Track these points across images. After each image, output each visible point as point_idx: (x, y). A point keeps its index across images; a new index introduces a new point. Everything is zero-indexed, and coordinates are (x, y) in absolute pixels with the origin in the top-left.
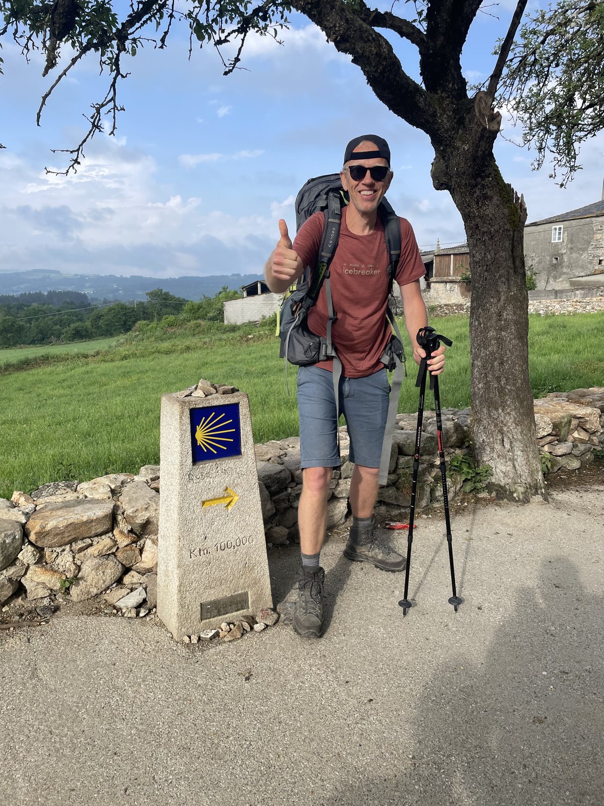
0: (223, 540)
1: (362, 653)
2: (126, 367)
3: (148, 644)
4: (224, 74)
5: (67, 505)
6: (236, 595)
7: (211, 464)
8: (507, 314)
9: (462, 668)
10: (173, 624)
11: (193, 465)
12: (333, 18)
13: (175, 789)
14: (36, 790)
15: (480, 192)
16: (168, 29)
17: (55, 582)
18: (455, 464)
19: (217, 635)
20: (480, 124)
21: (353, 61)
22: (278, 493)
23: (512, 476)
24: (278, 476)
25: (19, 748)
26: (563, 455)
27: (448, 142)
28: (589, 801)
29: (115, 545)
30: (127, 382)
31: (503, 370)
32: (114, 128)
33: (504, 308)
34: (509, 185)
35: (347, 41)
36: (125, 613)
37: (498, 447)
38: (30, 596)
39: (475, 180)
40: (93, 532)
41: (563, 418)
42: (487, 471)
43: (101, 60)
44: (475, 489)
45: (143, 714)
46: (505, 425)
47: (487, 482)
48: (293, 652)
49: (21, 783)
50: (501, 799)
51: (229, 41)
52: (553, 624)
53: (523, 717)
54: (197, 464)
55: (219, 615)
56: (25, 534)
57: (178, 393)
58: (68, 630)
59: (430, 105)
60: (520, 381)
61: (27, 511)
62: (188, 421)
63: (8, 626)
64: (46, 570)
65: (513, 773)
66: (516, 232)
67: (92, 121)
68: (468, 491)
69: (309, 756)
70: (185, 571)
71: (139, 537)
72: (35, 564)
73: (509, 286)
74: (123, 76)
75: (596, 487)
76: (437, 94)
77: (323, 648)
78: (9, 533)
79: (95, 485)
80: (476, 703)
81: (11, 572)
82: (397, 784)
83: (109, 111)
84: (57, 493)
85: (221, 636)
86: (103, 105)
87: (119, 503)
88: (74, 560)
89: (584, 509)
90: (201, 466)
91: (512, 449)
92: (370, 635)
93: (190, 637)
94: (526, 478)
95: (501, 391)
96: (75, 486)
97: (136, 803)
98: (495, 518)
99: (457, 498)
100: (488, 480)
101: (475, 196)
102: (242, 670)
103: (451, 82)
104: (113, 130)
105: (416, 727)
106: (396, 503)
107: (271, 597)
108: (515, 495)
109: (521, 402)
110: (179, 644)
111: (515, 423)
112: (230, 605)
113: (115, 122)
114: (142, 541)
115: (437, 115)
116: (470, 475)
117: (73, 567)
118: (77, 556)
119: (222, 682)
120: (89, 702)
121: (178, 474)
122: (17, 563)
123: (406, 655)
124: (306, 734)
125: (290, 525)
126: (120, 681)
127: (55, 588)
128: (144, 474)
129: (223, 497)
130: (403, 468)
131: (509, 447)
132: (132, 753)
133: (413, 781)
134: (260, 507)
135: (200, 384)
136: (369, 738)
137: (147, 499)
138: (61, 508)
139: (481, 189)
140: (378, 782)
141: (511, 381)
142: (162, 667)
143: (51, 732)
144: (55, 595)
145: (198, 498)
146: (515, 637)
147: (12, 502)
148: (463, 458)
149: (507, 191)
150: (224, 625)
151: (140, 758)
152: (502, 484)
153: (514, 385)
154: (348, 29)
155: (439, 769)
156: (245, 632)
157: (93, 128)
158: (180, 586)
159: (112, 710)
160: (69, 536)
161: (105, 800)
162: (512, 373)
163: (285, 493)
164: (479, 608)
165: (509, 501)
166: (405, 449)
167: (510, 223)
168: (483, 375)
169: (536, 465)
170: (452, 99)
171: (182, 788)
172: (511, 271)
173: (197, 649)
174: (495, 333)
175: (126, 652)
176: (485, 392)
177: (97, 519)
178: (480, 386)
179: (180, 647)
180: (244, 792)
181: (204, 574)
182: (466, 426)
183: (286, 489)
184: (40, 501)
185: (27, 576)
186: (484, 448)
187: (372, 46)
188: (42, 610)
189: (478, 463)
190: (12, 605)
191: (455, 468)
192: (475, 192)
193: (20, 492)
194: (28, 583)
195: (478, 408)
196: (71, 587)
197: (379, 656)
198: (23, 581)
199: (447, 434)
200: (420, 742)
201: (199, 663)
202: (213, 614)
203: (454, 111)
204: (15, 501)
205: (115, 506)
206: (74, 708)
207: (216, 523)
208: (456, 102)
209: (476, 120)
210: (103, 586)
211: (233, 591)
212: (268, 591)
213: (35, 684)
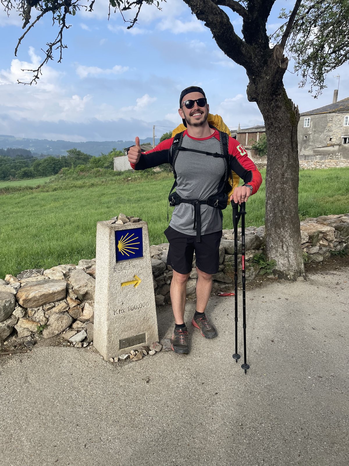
0: (132, 305)
2: (56, 195)
3: (90, 363)
4: (127, 28)
5: (39, 283)
6: (139, 335)
7: (126, 262)
8: (287, 175)
9: (265, 375)
10: (104, 351)
11: (116, 263)
13: (113, 445)
14: (34, 447)
15: (275, 104)
17: (34, 328)
18: (256, 259)
19: (129, 357)
20: (276, 64)
21: (205, 25)
22: (159, 276)
23: (287, 266)
24: (159, 266)
25: (22, 423)
26: (314, 254)
27: (257, 74)
28: (337, 447)
29: (68, 307)
30: (57, 204)
31: (284, 207)
32: (61, 58)
33: (286, 171)
34: (290, 100)
35: (203, 14)
36: (75, 345)
37: (280, 250)
38: (20, 336)
39: (272, 96)
40: (56, 299)
41: (315, 233)
42: (273, 263)
43: (54, 17)
44: (266, 273)
45: (91, 402)
46: (284, 238)
47: (273, 269)
48: (172, 367)
49: (25, 443)
50: (290, 447)
51: (131, 8)
52: (313, 350)
53: (299, 402)
54: (119, 262)
55: (130, 346)
56: (17, 301)
57: (107, 221)
58: (43, 355)
59: (248, 52)
60: (293, 213)
61: (16, 286)
62: (114, 238)
63: (8, 353)
64: (29, 321)
65: (296, 432)
66: (294, 128)
67: (47, 53)
68: (262, 274)
69: (185, 424)
70: (111, 322)
71: (82, 302)
72: (22, 317)
73: (289, 158)
74: (67, 27)
75: (332, 272)
76: (252, 45)
77: (188, 364)
78: (8, 300)
79: (54, 271)
80: (274, 394)
81: (9, 322)
82: (234, 439)
83: (58, 48)
84: (32, 276)
85: (131, 358)
86: (54, 44)
87: (69, 282)
88: (45, 315)
89: (326, 284)
90: (121, 263)
91: (287, 251)
92: (213, 356)
93: (114, 359)
94: (295, 267)
95: (283, 218)
96: (42, 272)
97: (92, 453)
98: (278, 289)
99: (256, 278)
100: (274, 268)
101: (272, 106)
102: (144, 377)
103: (261, 39)
104: (60, 59)
105: (242, 408)
106: (223, 281)
107: (158, 336)
108: (289, 277)
109: (294, 225)
110: (107, 363)
111: (290, 237)
112: (136, 341)
113: (61, 55)
114: (83, 304)
115: (252, 58)
116: (264, 265)
117: (44, 319)
118: (46, 313)
119: (134, 384)
120: (60, 396)
121: (108, 268)
122: (12, 317)
123: (234, 367)
124: (183, 412)
125: (165, 294)
126: (76, 384)
127: (34, 331)
128: (82, 265)
129: (133, 281)
130: (228, 262)
131: (286, 250)
132: (87, 425)
133: (243, 438)
134: (153, 286)
135: (120, 217)
136: (217, 415)
137: (86, 280)
138: (36, 285)
139: (275, 102)
140: (224, 439)
141: (288, 213)
142: (99, 376)
143: (39, 414)
144: (34, 335)
145: (119, 281)
146: (292, 357)
147: (6, 281)
148: (260, 256)
149: (289, 103)
150: (132, 352)
151: (92, 427)
152: (282, 270)
153: (290, 215)
154: (205, 7)
155: (256, 431)
156: (144, 355)
157: (47, 57)
158: (108, 330)
159: (73, 400)
160: (42, 302)
161: (75, 452)
162: (289, 208)
163: (162, 276)
164: (272, 341)
165: (285, 280)
166: (228, 251)
167: (291, 122)
168: (273, 209)
169: (301, 260)
170: (261, 49)
171: (117, 444)
172: (291, 150)
173: (118, 365)
174: (280, 186)
175: (78, 367)
176: (273, 219)
177: (58, 291)
178: (271, 215)
179: (108, 364)
180: (151, 445)
181: (122, 324)
182: (262, 237)
183: (163, 273)
184: (23, 281)
185: (18, 324)
186: (272, 250)
187: (218, 17)
188: (27, 344)
189: (268, 258)
190: (10, 341)
191: (255, 261)
192: (272, 103)
193: (9, 275)
194: (18, 328)
195: (269, 228)
196: (43, 330)
197: (219, 368)
198: (15, 327)
199: (251, 242)
200: (244, 416)
201: (120, 373)
202: (126, 345)
203: (262, 56)
204: (8, 280)
205: (67, 284)
206: (51, 400)
207: (128, 295)
208: (263, 51)
209: (274, 62)
210: (62, 329)
211: (137, 333)
212: (156, 333)
213: (28, 386)
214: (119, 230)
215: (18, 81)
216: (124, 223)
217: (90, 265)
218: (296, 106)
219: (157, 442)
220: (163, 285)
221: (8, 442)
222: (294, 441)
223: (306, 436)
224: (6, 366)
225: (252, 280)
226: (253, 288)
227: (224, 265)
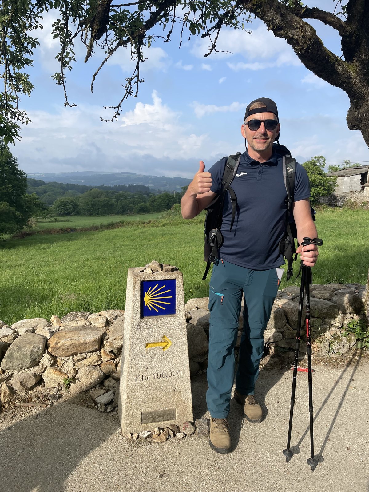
0: (159, 372)
3: (105, 434)
4: (205, 56)
5: (76, 329)
6: (167, 410)
7: (153, 319)
11: (141, 319)
16: (172, 29)
17: (61, 379)
18: (351, 326)
19: (151, 436)
27: (360, 96)
29: (100, 360)
32: (137, 93)
35: (281, 29)
36: (99, 407)
38: (47, 386)
40: (87, 350)
43: (132, 51)
45: (86, 489)
48: (198, 461)
51: (210, 34)
54: (144, 318)
55: (154, 422)
56: (46, 346)
57: (137, 268)
59: (346, 71)
61: (53, 330)
62: (139, 289)
63: (28, 404)
64: (56, 371)
67: (126, 88)
68: (360, 348)
70: (131, 389)
71: (116, 356)
72: (50, 366)
78: (36, 345)
79: (99, 317)
81: (35, 369)
83: (135, 83)
84: (75, 319)
85: (153, 437)
86: (131, 79)
87: (107, 332)
88: (74, 367)
90: (146, 320)
96: (87, 316)
99: (351, 352)
102: (159, 468)
107: (192, 415)
110: (124, 438)
112: (163, 416)
113: (137, 89)
114: (118, 359)
115: (351, 77)
116: (362, 336)
117: (73, 371)
118: (76, 364)
119: (143, 475)
120: (56, 472)
121: (131, 323)
122: (40, 364)
123: (281, 479)
127: (61, 383)
129: (161, 342)
134: (187, 352)
135: (151, 264)
138: (72, 331)
144: (61, 387)
145: (143, 341)
147: (49, 322)
148: (358, 322)
150: (156, 430)
154: (282, 21)
156: (169, 437)
157: (127, 93)
160: (71, 351)
164: (348, 449)
173: (135, 444)
177: (89, 342)
179: (124, 441)
181: (145, 393)
184: (64, 324)
185: (45, 373)
187: (300, 31)
188: (51, 396)
190: (35, 390)
191: (351, 329)
193: (55, 316)
194: (45, 378)
196: (71, 384)
197: (260, 477)
198: (42, 376)
201: (133, 456)
202: (149, 420)
204: (52, 321)
205: (104, 333)
206: (46, 474)
207: (155, 359)
210: (90, 386)
211: (164, 407)
212: (190, 410)
213: (29, 451)
214: (146, 280)
215: (101, 118)
216: (153, 272)
225: (343, 354)
226: (341, 366)
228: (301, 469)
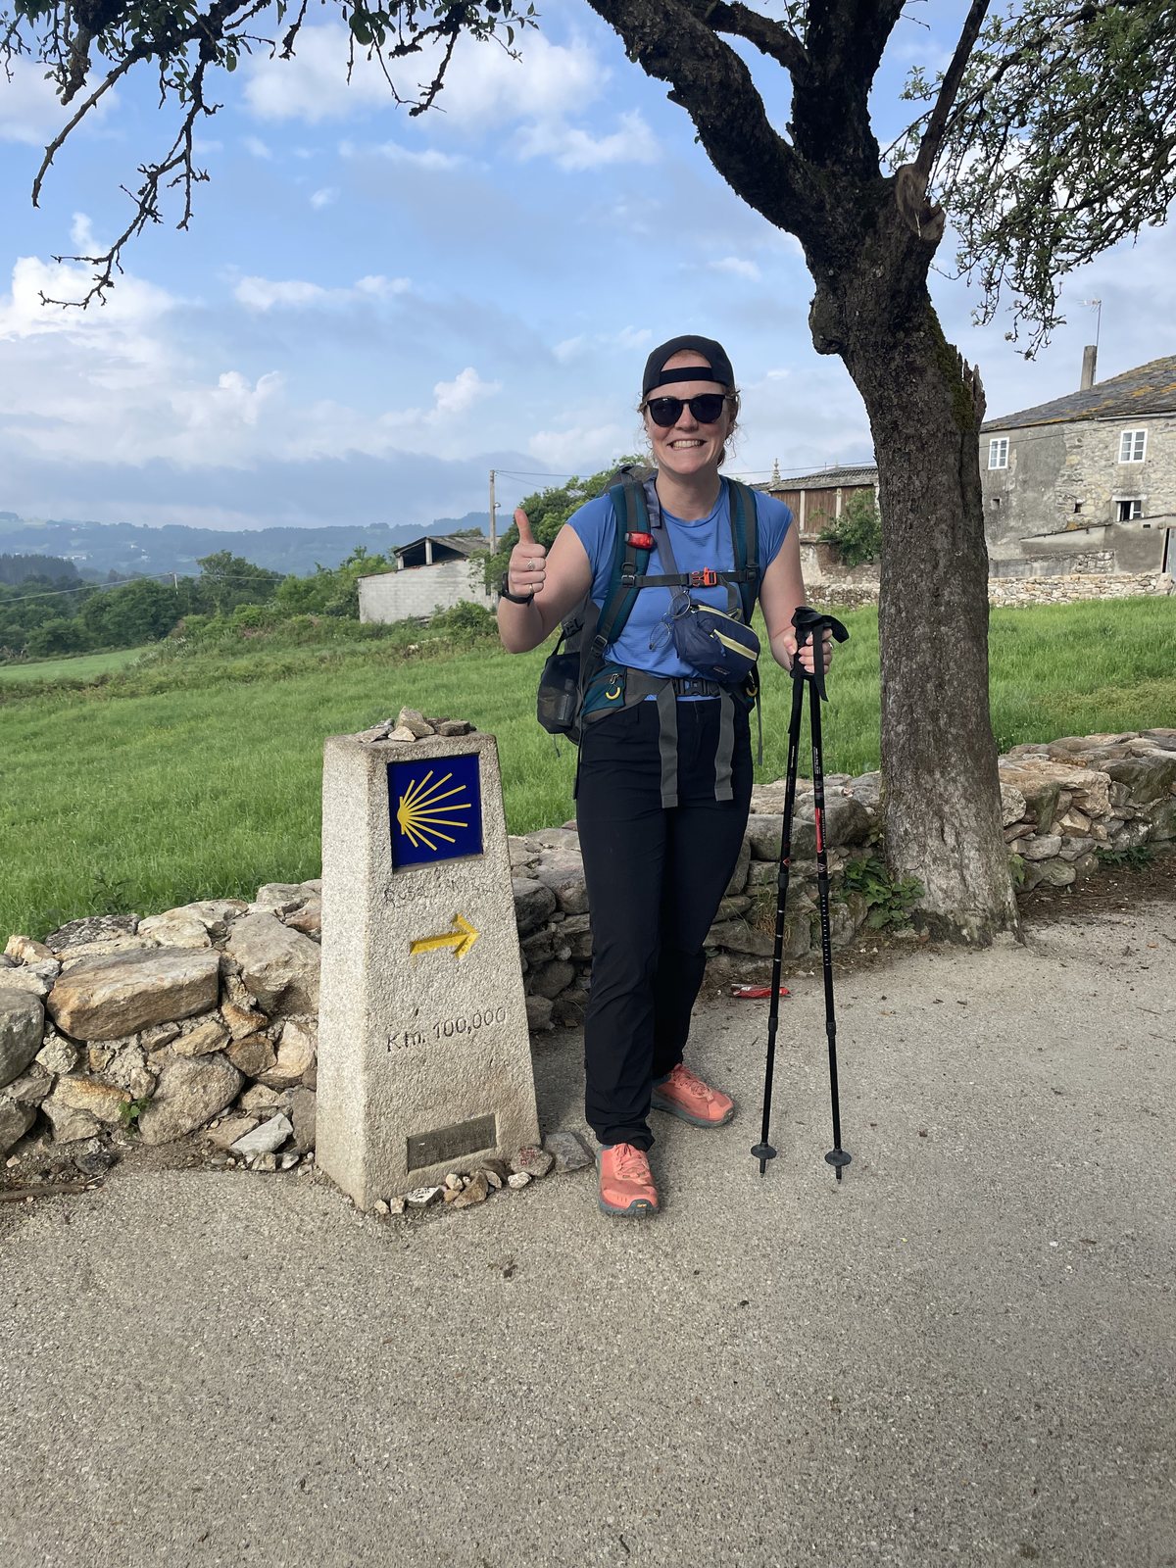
0: (448, 1017)
1: (718, 1220)
2: (165, 707)
3: (306, 1218)
4: (411, 114)
5: (123, 960)
6: (473, 1122)
7: (426, 870)
8: (951, 593)
9: (904, 1240)
10: (352, 1175)
11: (394, 873)
12: (639, 11)
13: (397, 1477)
14: (124, 1494)
15: (903, 360)
16: (300, 20)
17: (109, 1108)
18: (853, 876)
19: (440, 1196)
20: (904, 228)
21: (671, 95)
22: (535, 930)
23: (958, 896)
24: (532, 900)
25: (79, 1419)
26: (1044, 859)
27: (844, 261)
29: (225, 1035)
30: (167, 736)
31: (943, 699)
32: (188, 214)
33: (945, 581)
34: (954, 348)
35: (665, 55)
36: (252, 1163)
37: (933, 843)
38: (61, 1137)
39: (894, 335)
40: (183, 1010)
41: (1045, 789)
42: (913, 889)
43: (162, 78)
44: (891, 921)
45: (316, 1344)
46: (947, 802)
47: (912, 910)
48: (588, 1224)
49: (93, 1483)
50: (1004, 1465)
51: (420, 49)
52: (1059, 1158)
53: (1025, 1322)
54: (401, 870)
55: (442, 1160)
56: (49, 1016)
57: (360, 734)
58: (145, 1198)
59: (812, 188)
60: (974, 719)
61: (44, 971)
62: (385, 787)
63: (21, 1193)
64: (92, 1084)
66: (966, 438)
67: (141, 199)
68: (878, 927)
69: (644, 1405)
70: (378, 1077)
71: (272, 1019)
72: (69, 1073)
73: (954, 538)
74: (207, 111)
75: (1107, 917)
76: (824, 166)
78: (18, 1012)
79: (174, 922)
80: (938, 1299)
81: (23, 1088)
82: (811, 1446)
83: (177, 181)
84: (99, 937)
85: (447, 1199)
86: (163, 169)
87: (227, 954)
88: (146, 1065)
89: (1089, 955)
90: (409, 874)
91: (958, 847)
92: (728, 1187)
93: (388, 1203)
94: (984, 900)
95: (940, 738)
96: (133, 923)
97: (325, 1506)
98: (932, 974)
99: (858, 939)
100: (914, 906)
101: (893, 366)
102: (495, 1258)
103: (852, 145)
104: (186, 218)
105: (834, 1346)
106: (749, 951)
107: (536, 1124)
108: (965, 932)
109: (977, 759)
110: (367, 1217)
111: (965, 798)
112: (463, 1141)
113: (188, 203)
114: (277, 1027)
115: (824, 206)
116: (882, 896)
117: (145, 1079)
118: (151, 1057)
119: (461, 1282)
120: (207, 1328)
121: (364, 889)
122: (35, 1072)
123: (799, 1220)
124: (632, 1366)
125: (554, 994)
126: (262, 1288)
127: (110, 1120)
128: (267, 901)
129: (450, 935)
130: (761, 885)
131: (954, 843)
132: (305, 1416)
133: (841, 1441)
134: (518, 954)
135: (402, 717)
136: (749, 1370)
137: (285, 945)
138: (114, 965)
139: (904, 353)
140: (777, 1446)
141: (958, 720)
142: (341, 1259)
143: (138, 1386)
144: (109, 1134)
145: (404, 935)
146: (993, 1183)
147: (8, 957)
148: (867, 866)
149: (948, 357)
150: (451, 1179)
151: (322, 1424)
152: (941, 912)
153: (964, 726)
154: (668, 32)
155: (885, 1418)
156: (492, 1190)
157: (141, 213)
158: (369, 1105)
159: (254, 1340)
160: (136, 1018)
161: (266, 1504)
162: (961, 704)
163: (544, 933)
164: (923, 1135)
165: (953, 942)
166: (763, 848)
167: (957, 420)
168: (905, 708)
169: (1003, 877)
170: (852, 177)
171: (411, 1474)
172: (959, 511)
173: (403, 1223)
174: (927, 630)
175: (266, 1233)
176: (909, 740)
177: (190, 983)
178: (900, 728)
179: (370, 1222)
180: (529, 1474)
181: (414, 1082)
182: (870, 805)
183: (546, 924)
184: (67, 952)
185: (54, 1098)
186: (907, 845)
187: (714, 66)
188: (86, 1162)
189: (895, 874)
190: (26, 1154)
191: (853, 884)
192: (893, 358)
193: (21, 938)
194: (56, 1111)
195: (896, 770)
196: (142, 1118)
197: (749, 1224)
198: (46, 1107)
199: (837, 819)
200: (843, 1372)
201: (411, 1248)
202: (430, 1158)
203: (857, 201)
204: (14, 954)
205: (220, 959)
206: (178, 1340)
207: (436, 984)
208: (859, 184)
209: (898, 220)
210: (205, 1114)
211: (467, 1113)
212: (531, 1113)
213: (94, 1300)
214: (401, 759)
215: (41, 294)
216: (418, 738)
217: (297, 900)
218: (972, 369)
219: (548, 1464)
220: (547, 963)
221: (31, 1483)
222: (1013, 1444)
223: (1052, 1428)
224: (15, 1236)
225: (842, 946)
226: (847, 972)
227: (750, 897)
228: (834, 1192)
